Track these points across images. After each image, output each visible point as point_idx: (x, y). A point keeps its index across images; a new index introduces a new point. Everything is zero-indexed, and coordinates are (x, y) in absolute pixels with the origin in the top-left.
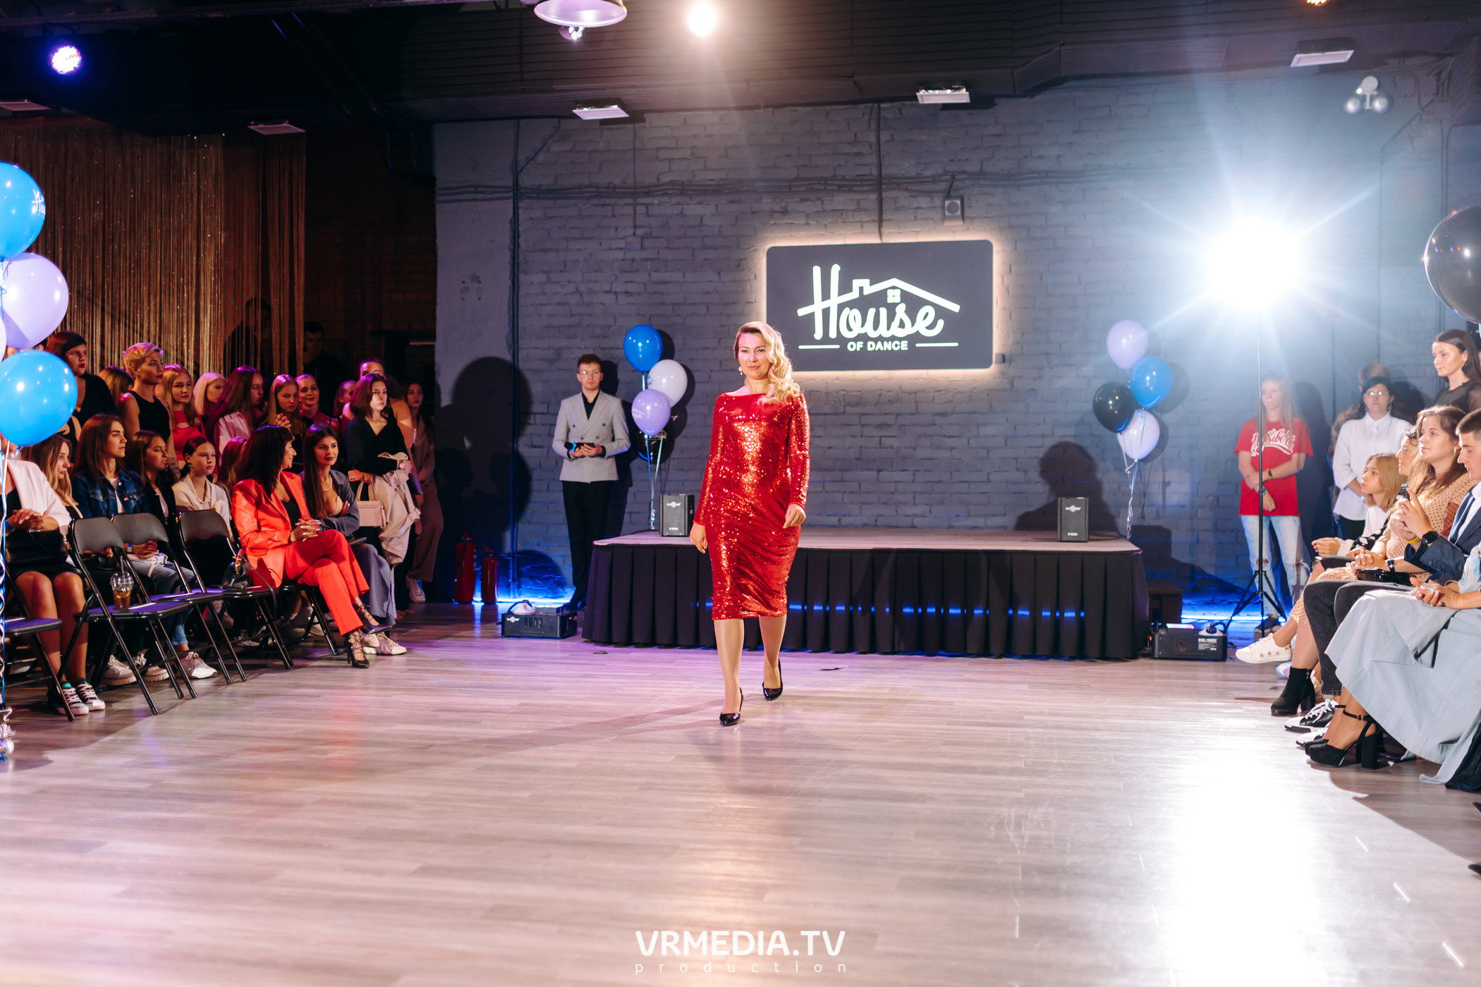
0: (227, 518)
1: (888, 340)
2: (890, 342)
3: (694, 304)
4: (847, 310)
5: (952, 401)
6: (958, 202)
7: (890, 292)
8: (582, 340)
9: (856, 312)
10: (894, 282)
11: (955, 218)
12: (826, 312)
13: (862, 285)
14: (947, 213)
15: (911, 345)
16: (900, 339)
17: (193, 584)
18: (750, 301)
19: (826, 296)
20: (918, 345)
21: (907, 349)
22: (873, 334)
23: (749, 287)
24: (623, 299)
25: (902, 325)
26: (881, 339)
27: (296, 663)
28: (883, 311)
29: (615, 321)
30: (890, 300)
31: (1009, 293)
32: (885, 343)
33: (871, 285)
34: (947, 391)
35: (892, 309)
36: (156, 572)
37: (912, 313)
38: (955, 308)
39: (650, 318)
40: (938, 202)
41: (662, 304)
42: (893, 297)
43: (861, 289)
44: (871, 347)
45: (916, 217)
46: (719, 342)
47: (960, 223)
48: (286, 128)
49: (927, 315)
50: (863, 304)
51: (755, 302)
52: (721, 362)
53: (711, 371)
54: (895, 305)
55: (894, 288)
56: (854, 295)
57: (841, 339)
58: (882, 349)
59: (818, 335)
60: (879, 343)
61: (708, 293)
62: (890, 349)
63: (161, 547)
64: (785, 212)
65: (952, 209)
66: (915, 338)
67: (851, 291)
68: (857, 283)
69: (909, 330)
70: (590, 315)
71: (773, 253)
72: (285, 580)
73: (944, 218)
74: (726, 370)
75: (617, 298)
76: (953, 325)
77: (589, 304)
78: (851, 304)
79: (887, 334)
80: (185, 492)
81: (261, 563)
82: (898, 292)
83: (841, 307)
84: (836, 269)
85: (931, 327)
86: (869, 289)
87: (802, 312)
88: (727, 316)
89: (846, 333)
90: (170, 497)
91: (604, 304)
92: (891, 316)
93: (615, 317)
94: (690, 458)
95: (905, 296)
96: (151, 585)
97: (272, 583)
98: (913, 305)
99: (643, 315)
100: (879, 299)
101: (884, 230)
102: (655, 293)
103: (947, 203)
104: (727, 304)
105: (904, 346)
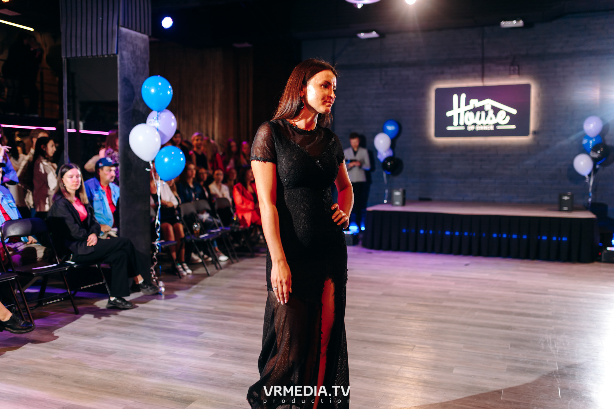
0: (230, 200)
1: (485, 125)
3: (405, 111)
4: (467, 113)
5: (512, 151)
6: (517, 68)
7: (486, 105)
9: (472, 114)
10: (488, 101)
11: (514, 74)
12: (459, 114)
13: (475, 103)
14: (512, 72)
15: (495, 128)
16: (490, 125)
17: (219, 225)
18: (426, 109)
19: (459, 107)
20: (499, 127)
21: (493, 130)
22: (478, 122)
23: (426, 104)
24: (375, 110)
25: (491, 119)
26: (482, 125)
27: (256, 254)
28: (483, 114)
30: (486, 109)
31: (537, 104)
32: (484, 127)
33: (478, 102)
34: (510, 146)
35: (487, 113)
36: (206, 221)
37: (495, 114)
38: (514, 112)
39: (387, 117)
40: (508, 67)
41: (393, 111)
42: (488, 108)
43: (474, 105)
44: (478, 128)
45: (498, 74)
46: (415, 126)
47: (516, 76)
48: (246, 45)
49: (501, 115)
50: (475, 110)
51: (430, 110)
52: (415, 134)
54: (488, 111)
55: (488, 104)
56: (471, 107)
57: (465, 125)
58: (482, 130)
59: (455, 123)
60: (481, 127)
61: (410, 106)
62: (486, 129)
63: (208, 211)
64: (442, 73)
65: (514, 70)
66: (498, 124)
67: (470, 105)
68: (473, 102)
69: (495, 121)
70: (362, 116)
71: (438, 91)
72: (252, 223)
73: (510, 74)
75: (373, 109)
76: (513, 119)
77: (362, 111)
78: (470, 111)
79: (484, 123)
80: (213, 188)
81: (243, 217)
83: (465, 112)
84: (463, 96)
85: (504, 120)
86: (478, 104)
87: (449, 114)
88: (419, 116)
89: (467, 123)
90: (209, 190)
91: (368, 111)
92: (487, 115)
95: (493, 107)
96: (206, 226)
97: (247, 224)
98: (496, 111)
99: (383, 116)
100: (481, 109)
101: (485, 79)
102: (389, 107)
103: (512, 68)
104: (418, 111)
105: (492, 128)
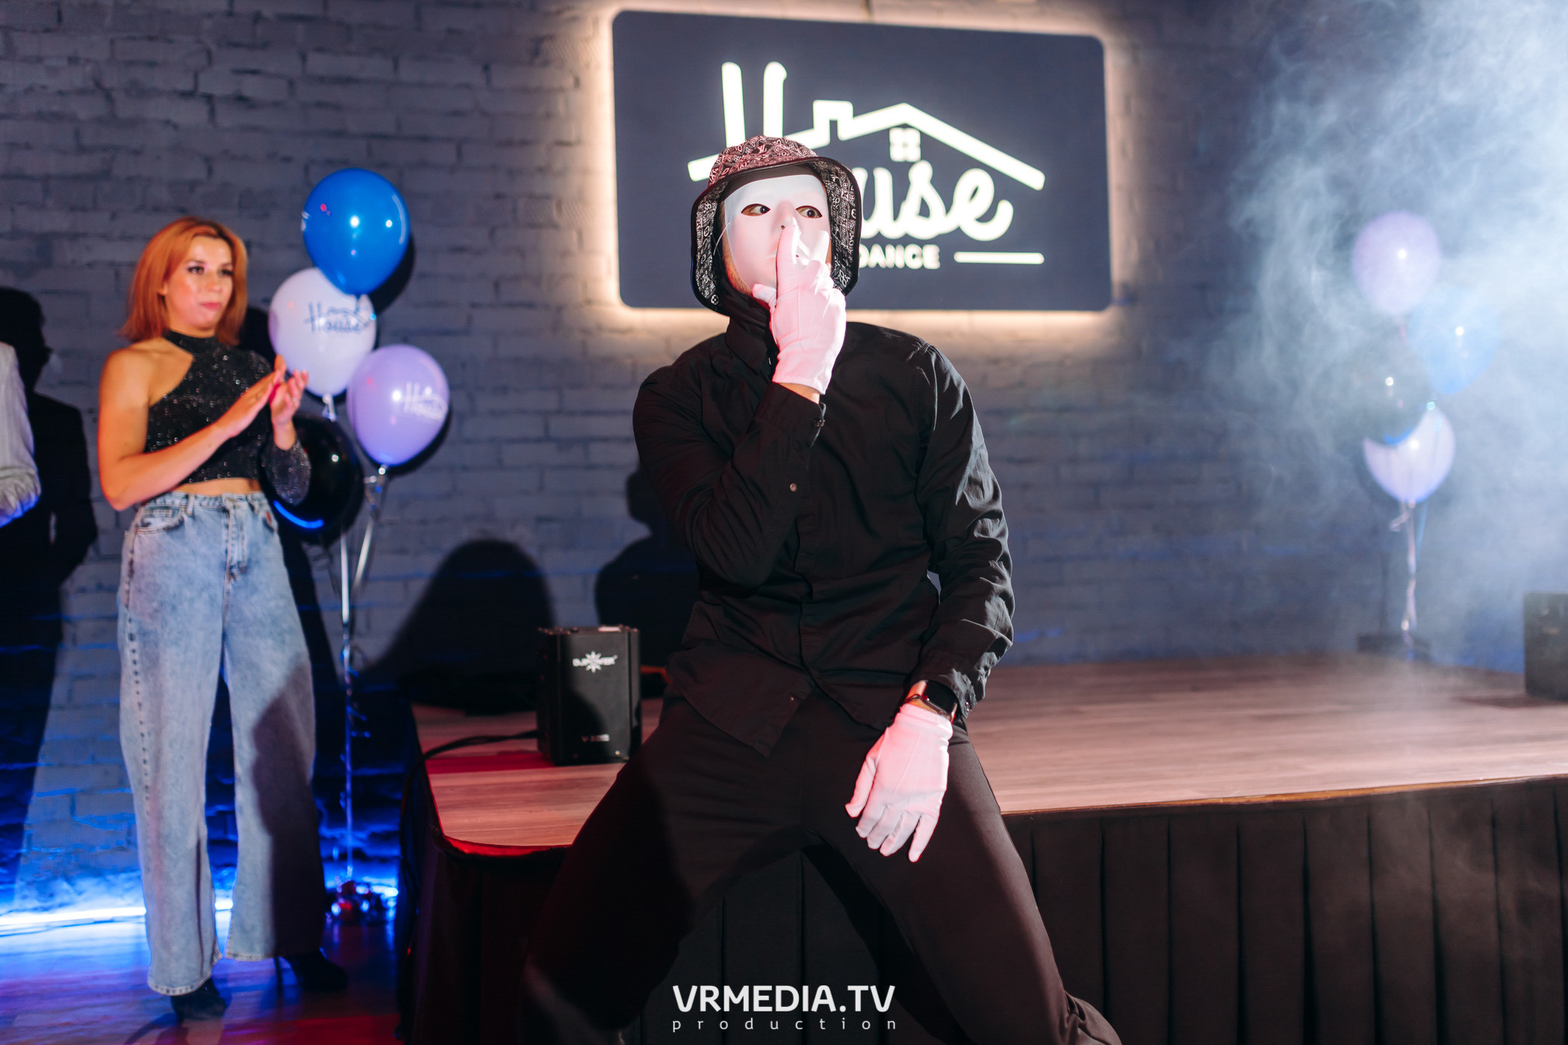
1: (895, 243)
2: (900, 248)
3: (425, 139)
5: (1021, 384)
7: (896, 136)
8: (114, 216)
10: (904, 112)
13: (836, 115)
15: (946, 257)
16: (922, 243)
18: (565, 138)
20: (962, 257)
21: (938, 265)
23: (561, 108)
24: (229, 118)
25: (924, 211)
26: (880, 240)
28: (884, 179)
29: (210, 171)
30: (897, 154)
32: (890, 249)
33: (856, 114)
34: (1012, 360)
35: (901, 174)
37: (945, 185)
38: (1034, 178)
39: (306, 169)
41: (340, 134)
42: (904, 147)
43: (834, 125)
46: (492, 232)
49: (976, 190)
51: (579, 142)
52: (497, 285)
53: (474, 305)
54: (908, 165)
55: (903, 126)
56: (817, 137)
58: (882, 264)
60: (877, 249)
61: (457, 113)
62: (900, 264)
66: (952, 242)
67: (809, 125)
68: (825, 110)
69: (940, 223)
70: (137, 153)
71: (629, 26)
74: (511, 305)
75: (212, 112)
76: (1032, 216)
77: (133, 123)
79: (893, 231)
82: (914, 138)
84: (775, 76)
85: (987, 217)
86: (854, 126)
87: (699, 170)
88: (511, 173)
91: (176, 127)
92: (901, 189)
93: (208, 161)
94: (423, 522)
95: (930, 147)
98: (947, 167)
99: (287, 160)
100: (873, 151)
102: (320, 105)
104: (508, 143)
105: (930, 259)
